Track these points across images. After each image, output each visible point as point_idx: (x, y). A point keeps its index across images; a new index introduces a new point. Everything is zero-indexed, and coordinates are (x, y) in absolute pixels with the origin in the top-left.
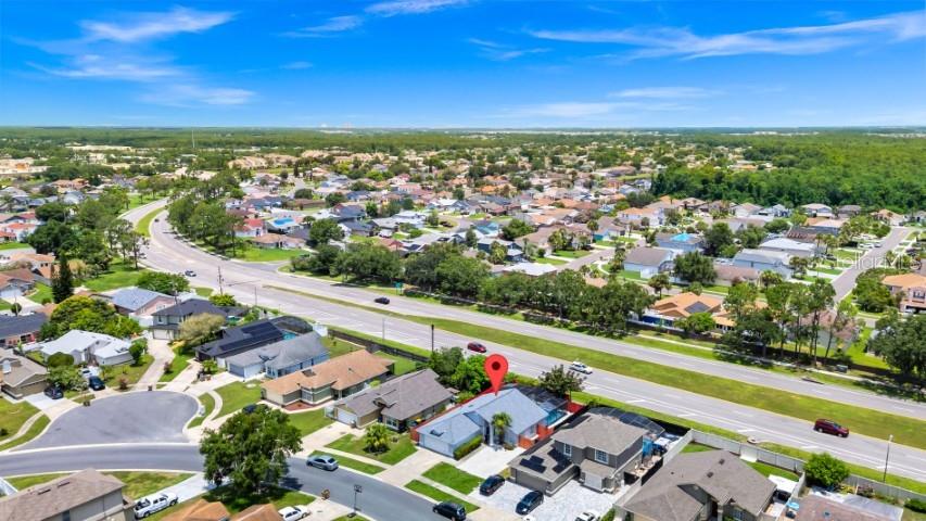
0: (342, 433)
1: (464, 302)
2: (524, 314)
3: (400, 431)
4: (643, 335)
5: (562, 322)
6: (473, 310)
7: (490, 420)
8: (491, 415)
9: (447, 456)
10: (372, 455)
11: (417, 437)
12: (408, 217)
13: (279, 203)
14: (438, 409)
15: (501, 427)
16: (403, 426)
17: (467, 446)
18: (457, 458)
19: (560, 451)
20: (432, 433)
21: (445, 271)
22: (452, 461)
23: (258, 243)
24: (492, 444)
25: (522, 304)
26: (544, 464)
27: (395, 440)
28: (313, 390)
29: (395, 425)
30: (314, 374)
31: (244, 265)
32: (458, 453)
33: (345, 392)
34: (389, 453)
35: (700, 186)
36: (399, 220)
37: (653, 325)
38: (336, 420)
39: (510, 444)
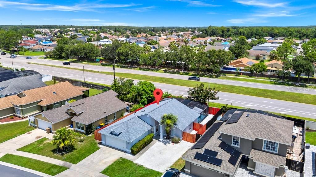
0: (38, 137)
1: (132, 67)
2: (163, 70)
3: (87, 133)
4: (227, 76)
5: (184, 73)
6: (137, 69)
7: (159, 120)
8: (161, 117)
9: (126, 152)
10: (59, 155)
11: (99, 137)
12: (105, 42)
13: (49, 40)
14: (117, 116)
15: (168, 125)
16: (89, 129)
17: (142, 143)
18: (133, 153)
19: (228, 143)
20: (111, 133)
21: (121, 51)
22: (129, 157)
23: (32, 49)
24: (161, 139)
25: (161, 66)
26: (218, 157)
27: (81, 141)
28: (21, 106)
29: (82, 128)
30: (25, 96)
31: (22, 57)
32: (134, 149)
33: (49, 107)
34: (74, 152)
35: (221, 33)
36: (102, 43)
37: (233, 71)
38: (36, 127)
39: (177, 139)
